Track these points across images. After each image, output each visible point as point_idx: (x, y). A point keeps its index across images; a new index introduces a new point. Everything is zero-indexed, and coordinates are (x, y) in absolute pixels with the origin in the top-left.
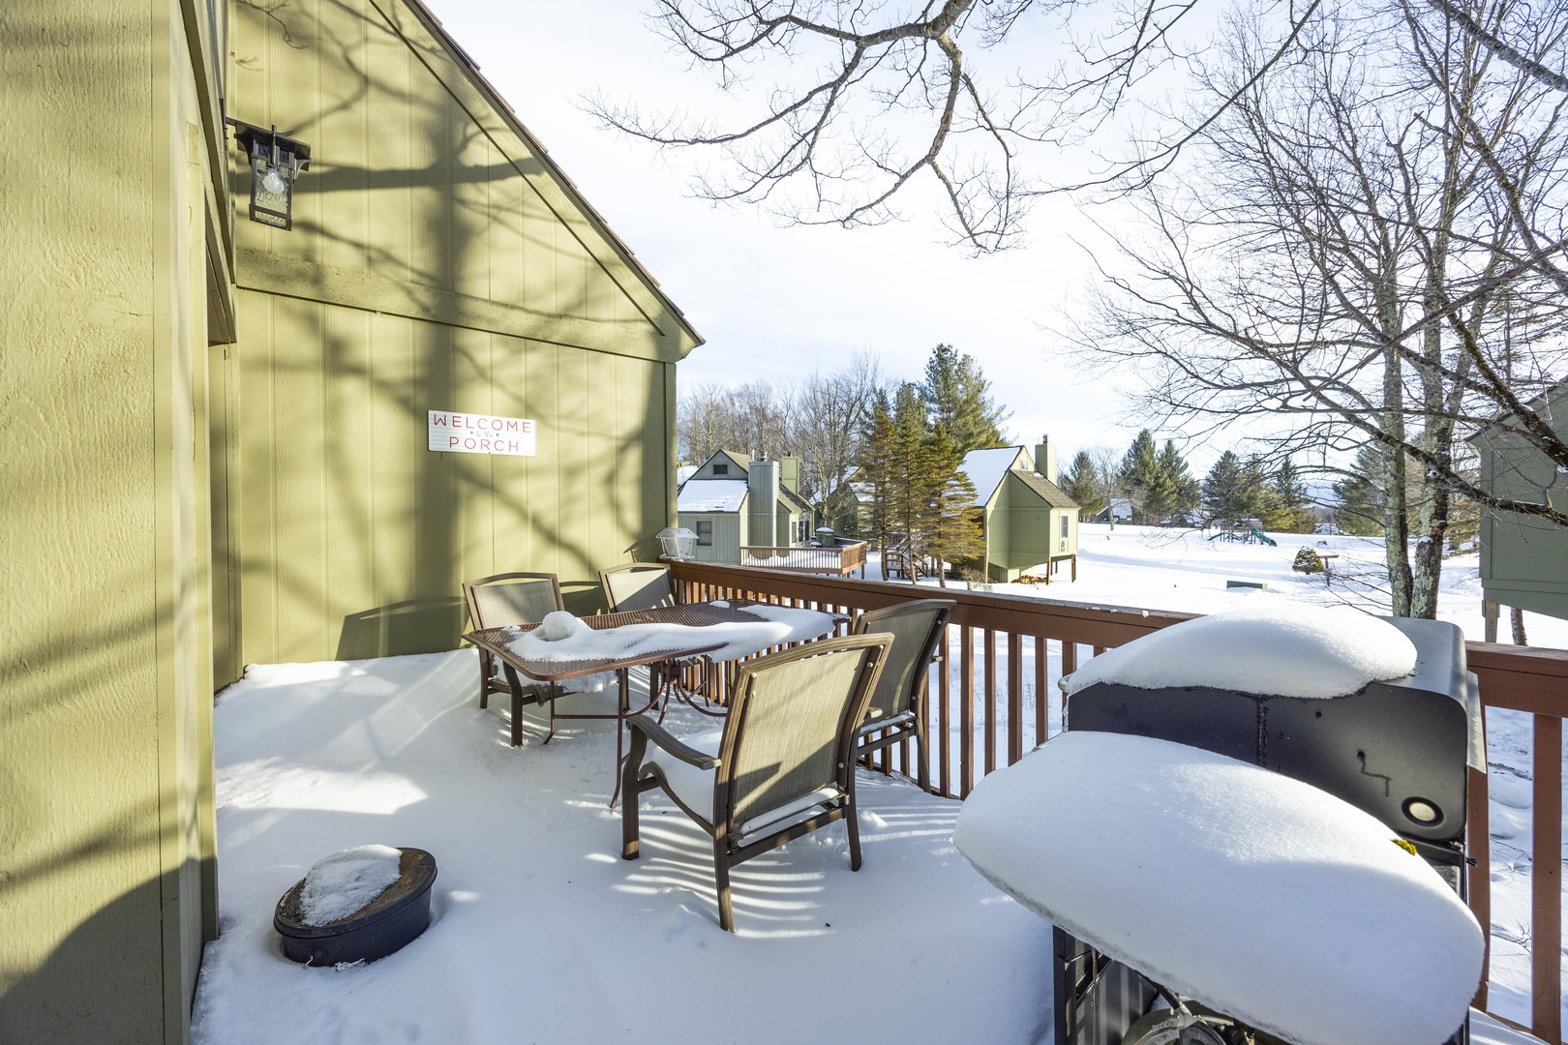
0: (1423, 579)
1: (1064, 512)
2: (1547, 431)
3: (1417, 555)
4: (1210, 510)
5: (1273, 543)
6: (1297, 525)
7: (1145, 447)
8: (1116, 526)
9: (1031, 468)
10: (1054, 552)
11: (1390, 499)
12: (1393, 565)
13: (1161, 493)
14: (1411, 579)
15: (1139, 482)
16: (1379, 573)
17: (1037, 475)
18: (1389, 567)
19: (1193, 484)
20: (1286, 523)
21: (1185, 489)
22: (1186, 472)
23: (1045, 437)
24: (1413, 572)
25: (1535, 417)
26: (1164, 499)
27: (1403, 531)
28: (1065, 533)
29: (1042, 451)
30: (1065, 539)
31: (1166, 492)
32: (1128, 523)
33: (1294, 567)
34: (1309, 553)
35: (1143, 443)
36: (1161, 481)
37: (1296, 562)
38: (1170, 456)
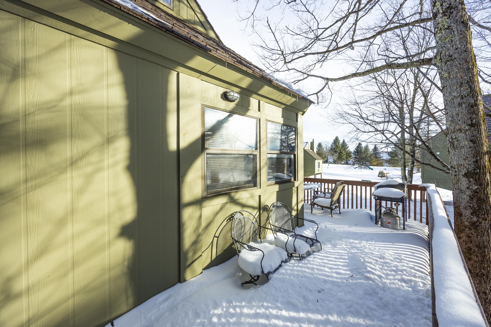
0: (409, 179)
1: (319, 161)
2: (430, 149)
3: (408, 173)
4: (355, 160)
5: (372, 169)
6: (378, 164)
7: (337, 141)
8: (329, 164)
9: (310, 148)
10: (316, 172)
11: (402, 160)
12: (403, 175)
13: (341, 155)
14: (407, 179)
15: (336, 152)
16: (400, 178)
17: (311, 150)
18: (402, 176)
19: (350, 152)
20: (375, 163)
21: (348, 153)
22: (348, 148)
23: (313, 140)
24: (407, 177)
25: (428, 146)
26: (342, 157)
27: (405, 167)
28: (319, 167)
29: (312, 144)
30: (319, 169)
31: (343, 154)
32: (332, 164)
33: (378, 176)
34: (382, 172)
35: (336, 140)
36: (341, 151)
37: (379, 175)
38: (344, 144)
